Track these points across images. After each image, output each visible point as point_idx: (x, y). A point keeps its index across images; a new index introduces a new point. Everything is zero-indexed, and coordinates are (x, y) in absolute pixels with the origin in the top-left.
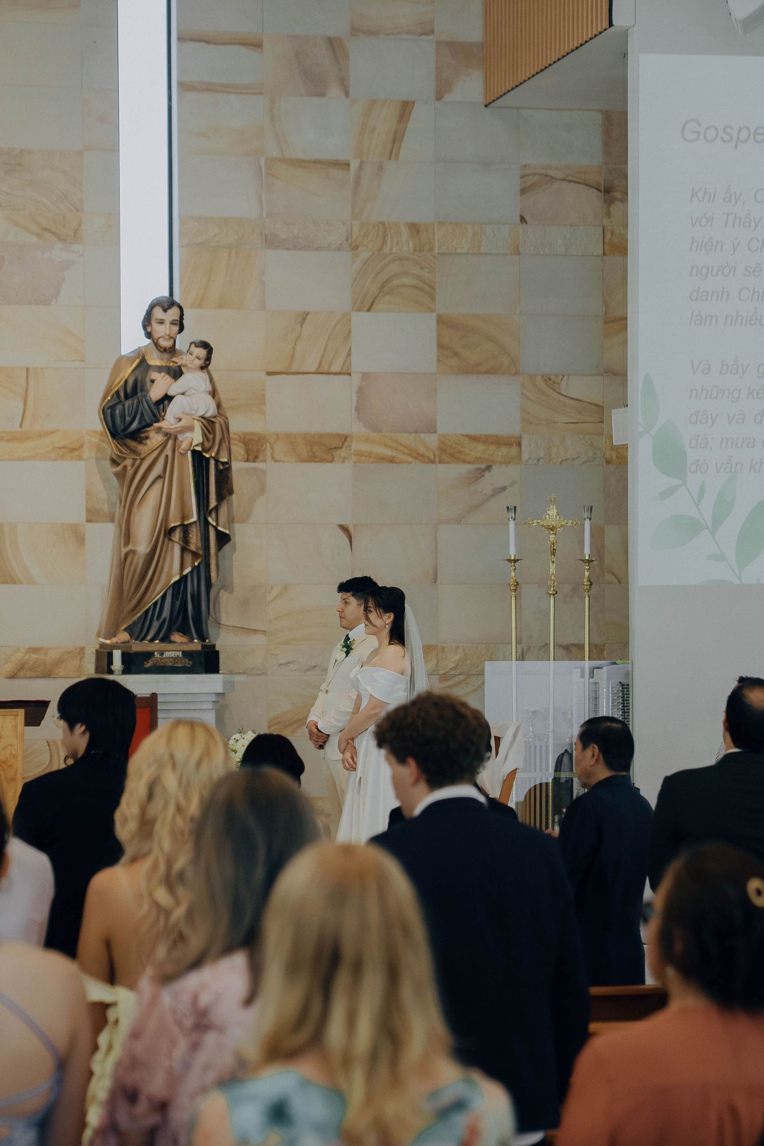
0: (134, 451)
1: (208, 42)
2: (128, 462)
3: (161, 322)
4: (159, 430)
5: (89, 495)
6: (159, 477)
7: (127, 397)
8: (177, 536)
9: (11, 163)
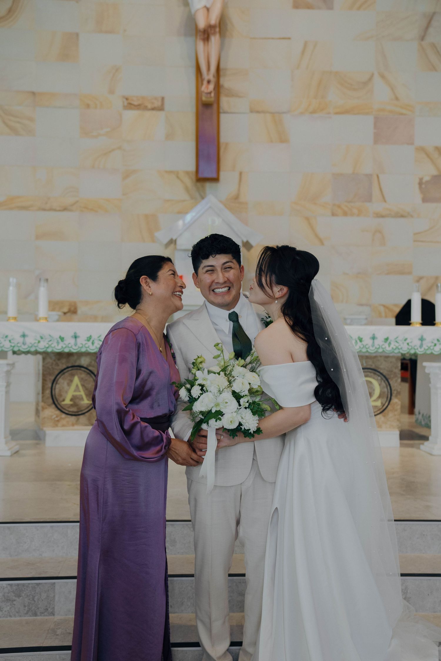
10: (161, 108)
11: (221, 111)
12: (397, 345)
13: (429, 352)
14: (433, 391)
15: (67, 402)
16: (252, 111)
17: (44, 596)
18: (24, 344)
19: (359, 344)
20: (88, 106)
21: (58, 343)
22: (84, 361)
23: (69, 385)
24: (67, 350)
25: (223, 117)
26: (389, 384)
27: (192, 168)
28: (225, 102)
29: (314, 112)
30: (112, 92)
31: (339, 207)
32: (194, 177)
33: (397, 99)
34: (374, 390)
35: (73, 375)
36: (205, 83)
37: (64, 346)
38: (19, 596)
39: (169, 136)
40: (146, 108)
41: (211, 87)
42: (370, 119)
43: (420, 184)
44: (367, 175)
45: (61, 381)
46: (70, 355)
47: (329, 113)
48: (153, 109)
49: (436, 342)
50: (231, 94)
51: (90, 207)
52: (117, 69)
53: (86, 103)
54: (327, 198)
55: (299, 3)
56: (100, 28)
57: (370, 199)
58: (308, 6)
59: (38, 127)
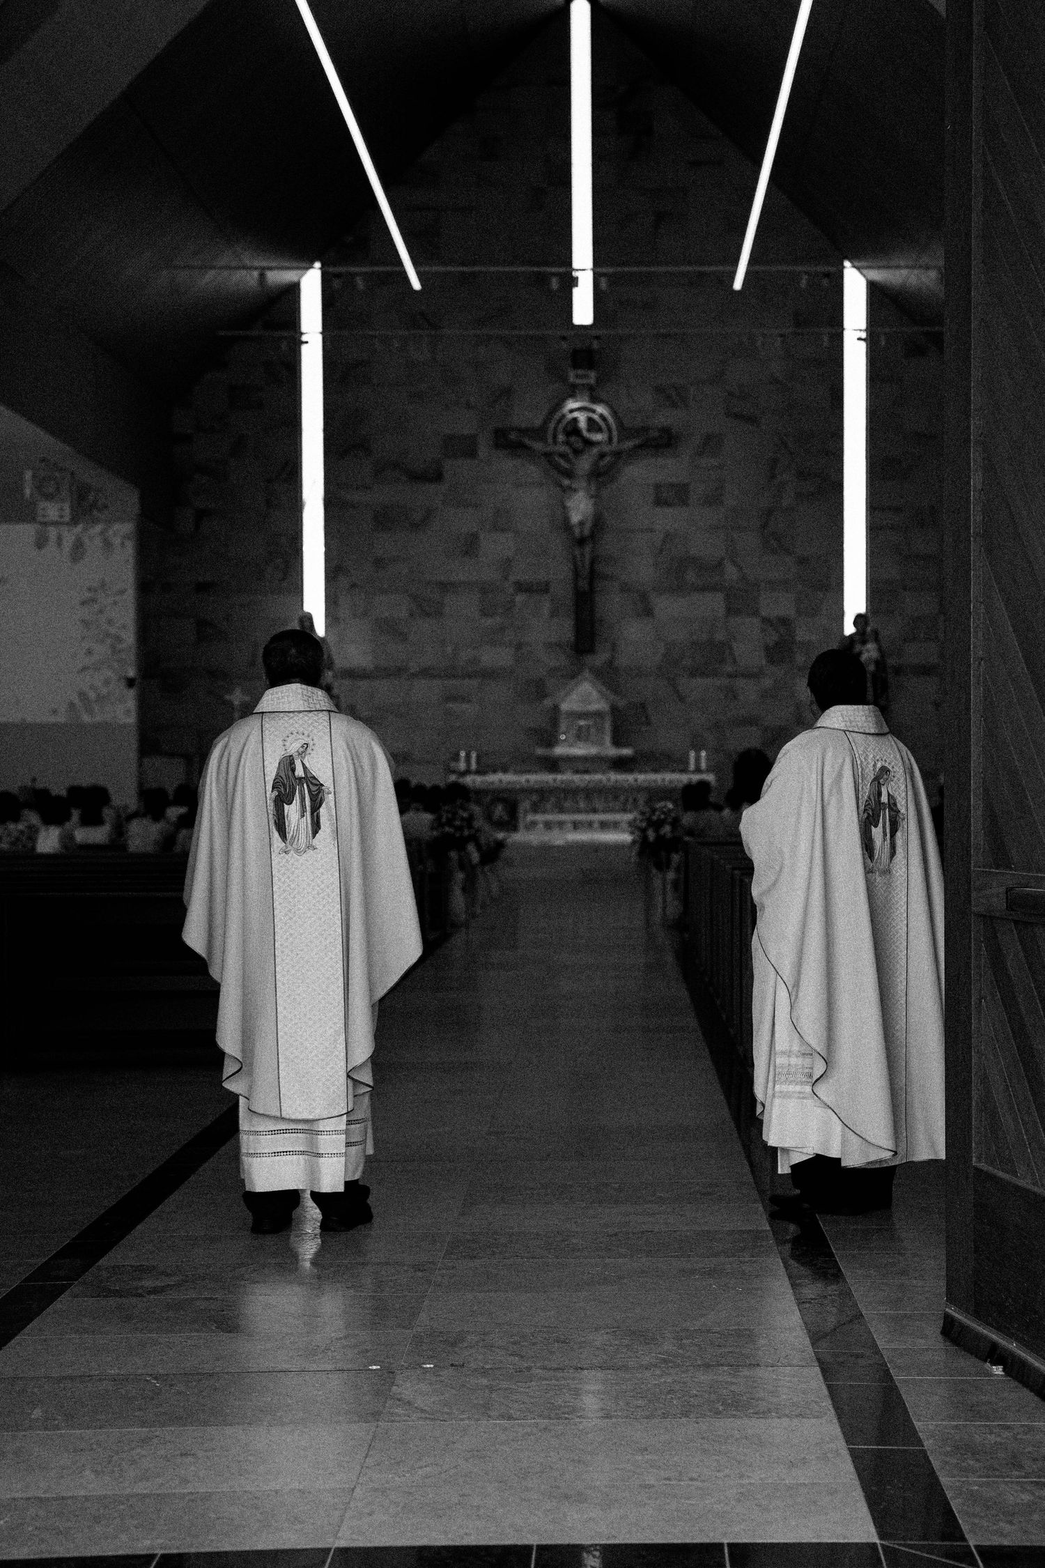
9: (802, 561)
10: (546, 591)
16: (622, 591)
20: (487, 591)
27: (572, 640)
29: (674, 590)
30: (506, 578)
31: (698, 669)
32: (574, 648)
33: (744, 578)
39: (554, 613)
40: (534, 591)
42: (720, 597)
43: (767, 648)
44: (720, 642)
47: (688, 591)
48: (540, 591)
50: (606, 577)
51: (489, 675)
52: (509, 560)
53: (485, 589)
54: (687, 662)
55: (659, 502)
56: (496, 528)
57: (722, 661)
58: (667, 504)
59: (447, 610)
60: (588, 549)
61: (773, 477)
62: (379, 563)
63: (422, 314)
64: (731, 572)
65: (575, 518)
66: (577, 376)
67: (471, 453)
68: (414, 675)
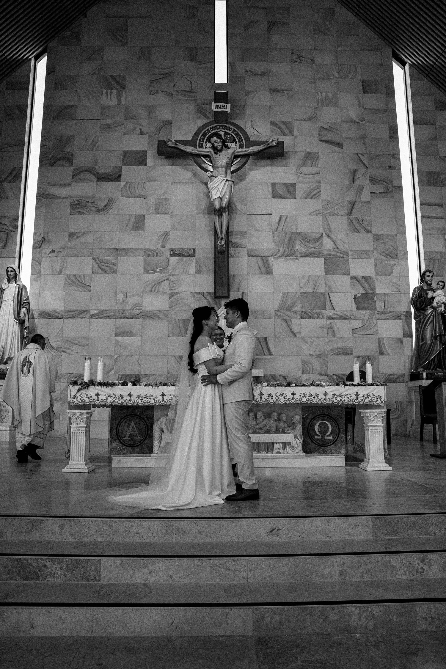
0: (424, 314)
1: (429, 205)
2: (422, 317)
3: (429, 276)
4: (432, 307)
5: (404, 330)
6: (432, 321)
7: (420, 298)
8: (438, 338)
9: (377, 238)
10: (193, 255)
11: (230, 256)
12: (341, 399)
13: (361, 403)
14: (366, 428)
15: (127, 438)
16: (249, 256)
17: (93, 567)
18: (98, 400)
19: (316, 398)
20: (149, 255)
21: (119, 399)
22: (138, 412)
23: (128, 427)
24: (125, 404)
25: (231, 259)
26: (338, 425)
27: (212, 290)
28: (232, 250)
29: (287, 256)
30: (163, 247)
31: (305, 313)
32: (213, 296)
33: (337, 248)
34: (328, 429)
35: (131, 421)
36: (220, 239)
37: (123, 401)
38: (77, 567)
39: (198, 272)
40: (184, 256)
41: (223, 242)
42: (322, 260)
43: (355, 298)
44: (322, 293)
45: (123, 424)
46: (128, 407)
47: (297, 256)
48: (188, 256)
49: (366, 396)
50: (236, 246)
51: (149, 315)
52: (167, 234)
53: (148, 253)
54: (297, 308)
55: (275, 195)
56: (157, 212)
57: (324, 308)
58: (281, 197)
59: (119, 269)
60: (225, 216)
61: (354, 181)
62: (72, 235)
63: (112, 77)
64: (328, 245)
65: (215, 195)
66: (217, 107)
67: (143, 163)
68: (92, 316)
